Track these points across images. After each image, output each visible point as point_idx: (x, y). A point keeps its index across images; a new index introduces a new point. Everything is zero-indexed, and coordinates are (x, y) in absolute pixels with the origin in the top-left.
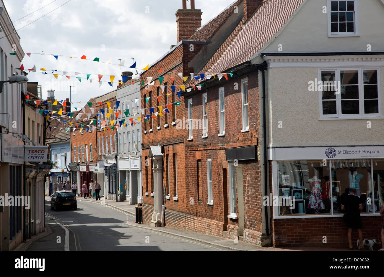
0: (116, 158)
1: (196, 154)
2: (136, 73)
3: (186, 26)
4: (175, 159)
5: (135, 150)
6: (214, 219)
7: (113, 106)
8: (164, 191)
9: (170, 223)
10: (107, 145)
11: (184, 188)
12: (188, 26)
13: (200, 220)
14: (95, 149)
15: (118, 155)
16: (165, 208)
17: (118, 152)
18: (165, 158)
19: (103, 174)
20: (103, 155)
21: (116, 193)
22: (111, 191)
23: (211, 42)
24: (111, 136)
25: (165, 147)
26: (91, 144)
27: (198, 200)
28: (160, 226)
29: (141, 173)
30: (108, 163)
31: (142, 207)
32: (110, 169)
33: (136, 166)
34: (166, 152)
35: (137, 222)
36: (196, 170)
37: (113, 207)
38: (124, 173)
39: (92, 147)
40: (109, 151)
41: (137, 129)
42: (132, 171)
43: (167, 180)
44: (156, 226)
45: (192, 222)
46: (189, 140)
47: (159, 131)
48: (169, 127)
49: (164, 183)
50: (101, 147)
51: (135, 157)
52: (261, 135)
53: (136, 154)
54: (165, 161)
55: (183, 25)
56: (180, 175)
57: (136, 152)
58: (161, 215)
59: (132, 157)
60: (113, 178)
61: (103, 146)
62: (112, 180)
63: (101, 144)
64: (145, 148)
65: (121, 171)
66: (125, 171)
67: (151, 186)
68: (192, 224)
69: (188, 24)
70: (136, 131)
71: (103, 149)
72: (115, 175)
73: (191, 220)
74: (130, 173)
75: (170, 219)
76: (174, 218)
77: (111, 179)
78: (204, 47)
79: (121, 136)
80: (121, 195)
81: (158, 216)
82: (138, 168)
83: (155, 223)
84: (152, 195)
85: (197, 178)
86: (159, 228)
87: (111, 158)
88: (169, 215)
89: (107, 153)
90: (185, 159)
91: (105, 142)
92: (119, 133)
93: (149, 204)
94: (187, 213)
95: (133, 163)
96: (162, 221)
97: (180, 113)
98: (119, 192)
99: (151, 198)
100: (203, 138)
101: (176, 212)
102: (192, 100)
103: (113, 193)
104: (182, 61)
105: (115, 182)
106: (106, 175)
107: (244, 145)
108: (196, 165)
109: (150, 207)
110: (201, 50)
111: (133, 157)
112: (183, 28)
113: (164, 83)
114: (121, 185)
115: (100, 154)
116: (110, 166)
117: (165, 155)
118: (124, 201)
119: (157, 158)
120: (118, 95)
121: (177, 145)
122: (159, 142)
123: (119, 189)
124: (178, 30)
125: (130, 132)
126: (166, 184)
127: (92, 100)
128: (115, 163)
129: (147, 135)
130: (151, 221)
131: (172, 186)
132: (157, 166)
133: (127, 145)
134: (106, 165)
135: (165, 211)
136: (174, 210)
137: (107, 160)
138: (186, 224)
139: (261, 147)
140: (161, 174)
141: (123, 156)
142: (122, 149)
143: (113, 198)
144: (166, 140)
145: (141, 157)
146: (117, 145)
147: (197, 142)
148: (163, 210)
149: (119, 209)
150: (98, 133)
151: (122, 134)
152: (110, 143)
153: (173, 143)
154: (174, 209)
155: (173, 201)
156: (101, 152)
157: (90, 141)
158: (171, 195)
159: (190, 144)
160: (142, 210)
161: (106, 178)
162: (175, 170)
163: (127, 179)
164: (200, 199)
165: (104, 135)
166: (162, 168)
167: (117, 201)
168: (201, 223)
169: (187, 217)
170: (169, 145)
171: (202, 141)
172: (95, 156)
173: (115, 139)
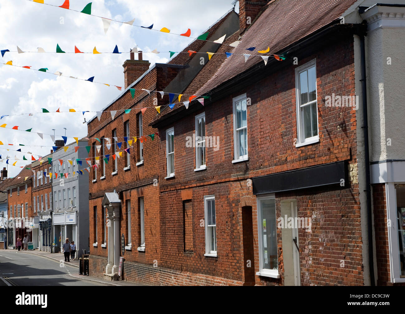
0: (51, 214)
1: (182, 193)
2: (84, 121)
3: (134, 77)
4: (140, 204)
5: (71, 206)
6: (218, 276)
7: (49, 168)
8: (122, 241)
9: (131, 277)
10: (43, 203)
11: (157, 236)
12: (136, 77)
13: (188, 276)
14: (30, 207)
15: (53, 212)
16: (124, 260)
17: (53, 209)
18: (125, 204)
19: (38, 229)
20: (38, 212)
21: (51, 246)
22: (45, 244)
23: (189, 67)
24: (46, 194)
25: (124, 193)
26: (27, 203)
27: (185, 251)
28: (118, 280)
29: (76, 227)
30: (43, 218)
31: (88, 258)
32: (45, 224)
33: (72, 220)
34: (126, 197)
35: (81, 274)
36: (182, 214)
37: (48, 258)
38: (58, 227)
39: (27, 205)
40: (44, 209)
41: (73, 186)
42: (67, 225)
43: (127, 229)
44: (112, 280)
45: (173, 277)
46: (166, 179)
47: (114, 177)
48: (131, 169)
49: (121, 232)
50: (36, 205)
51: (71, 212)
52: (359, 142)
53: (71, 209)
54: (125, 207)
55: (131, 75)
56: (150, 222)
57: (71, 208)
58: (118, 268)
59: (67, 212)
60: (48, 232)
61: (38, 204)
62: (47, 234)
63: (36, 202)
64: (94, 198)
65: (55, 226)
66: (60, 225)
67: (101, 236)
68: (172, 280)
69: (136, 74)
70: (71, 189)
71: (38, 207)
72: (50, 229)
73: (171, 275)
74: (66, 226)
75: (132, 272)
76: (138, 272)
77: (45, 232)
78: (181, 72)
79: (56, 194)
80: (55, 247)
81: (114, 269)
82: (74, 222)
83: (112, 277)
84: (104, 245)
85: (182, 224)
86: (116, 282)
87: (47, 214)
88: (131, 268)
89: (42, 210)
90: (159, 202)
91: (40, 200)
92: (54, 192)
93: (99, 256)
94: (163, 267)
95: (68, 217)
96: (119, 274)
97: (151, 149)
98: (54, 244)
99: (102, 249)
100: (196, 172)
101: (142, 265)
102: (174, 129)
103: (47, 245)
104: (156, 88)
105: (50, 235)
106: (40, 229)
107: (305, 165)
108: (182, 207)
109: (100, 259)
110: (177, 76)
111: (69, 212)
112: (131, 78)
113: (124, 122)
114: (55, 238)
115: (35, 211)
116: (46, 221)
117: (125, 201)
118: (58, 253)
119: (114, 205)
120: (54, 157)
121: (144, 188)
122: (115, 188)
123: (54, 242)
124: (126, 80)
125: (66, 190)
126: (125, 234)
127: (27, 166)
128: (50, 219)
129: (97, 183)
130: (105, 274)
131: (135, 235)
132: (114, 214)
133: (62, 202)
134: (41, 220)
135: (123, 263)
136: (138, 263)
137: (42, 217)
138: (160, 279)
139: (360, 162)
140: (118, 222)
141: (58, 212)
142: (57, 206)
143: (47, 250)
144: (126, 184)
145: (77, 212)
146: (52, 202)
147: (184, 178)
148: (122, 263)
149: (55, 260)
150: (34, 193)
151: (57, 192)
152: (45, 201)
153: (137, 186)
154: (139, 261)
155: (137, 251)
156: (36, 210)
157: (26, 200)
158: (133, 246)
159: (169, 183)
160: (88, 262)
161: (41, 232)
162: (140, 217)
163: (61, 233)
164: (187, 249)
165: (39, 195)
166: (119, 216)
167: (52, 252)
168: (191, 279)
169: (163, 271)
170: (131, 189)
171: (194, 176)
172: (30, 213)
173: (50, 197)
